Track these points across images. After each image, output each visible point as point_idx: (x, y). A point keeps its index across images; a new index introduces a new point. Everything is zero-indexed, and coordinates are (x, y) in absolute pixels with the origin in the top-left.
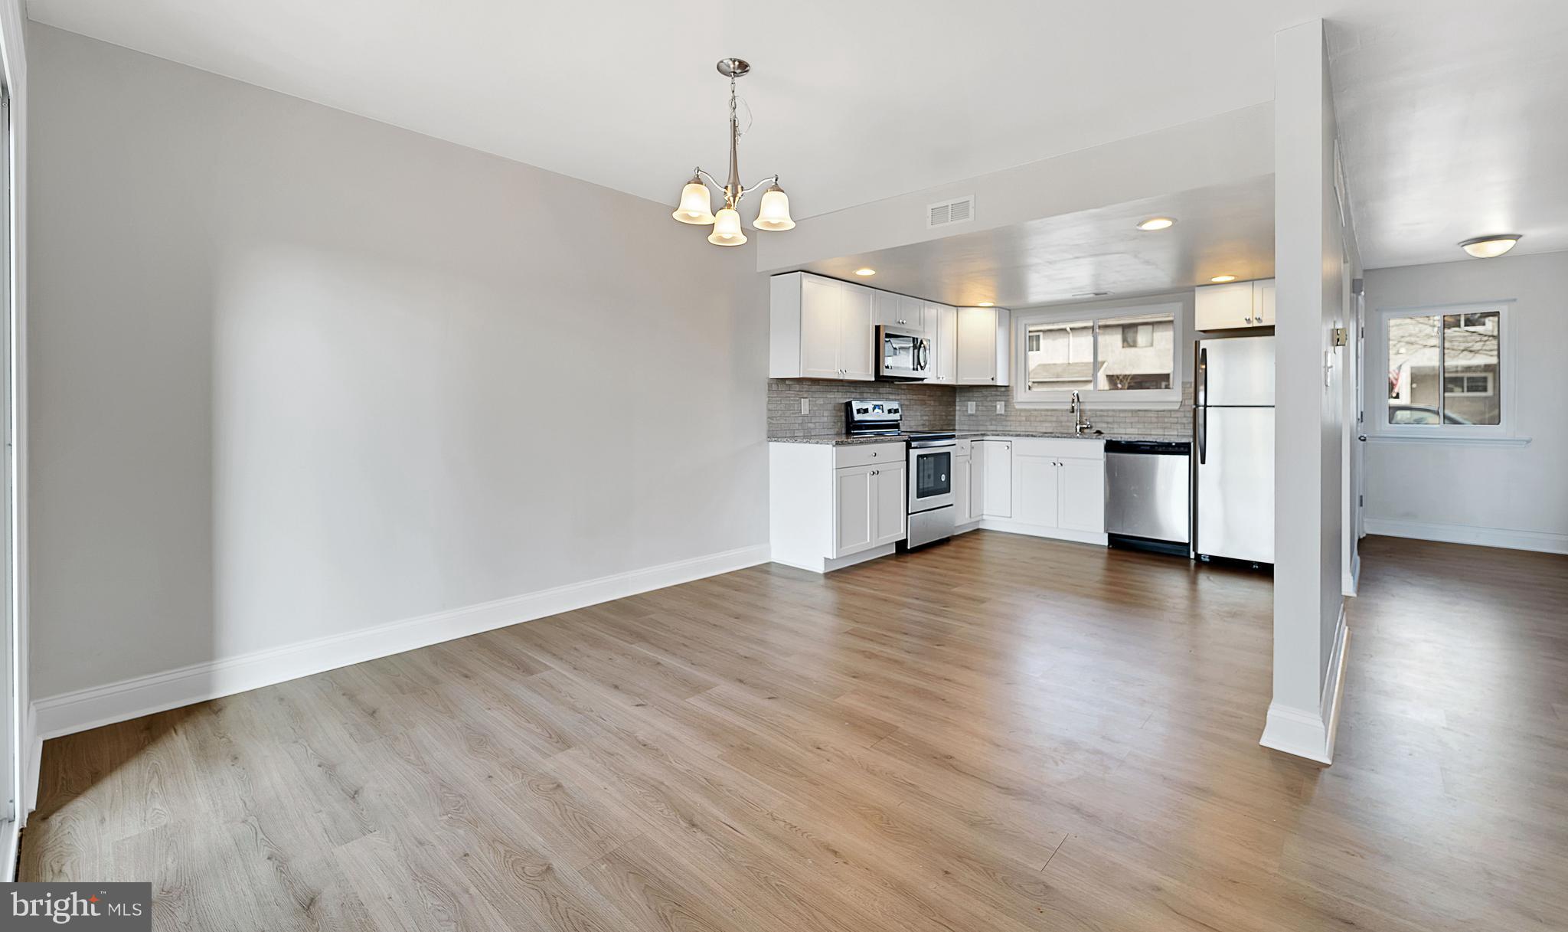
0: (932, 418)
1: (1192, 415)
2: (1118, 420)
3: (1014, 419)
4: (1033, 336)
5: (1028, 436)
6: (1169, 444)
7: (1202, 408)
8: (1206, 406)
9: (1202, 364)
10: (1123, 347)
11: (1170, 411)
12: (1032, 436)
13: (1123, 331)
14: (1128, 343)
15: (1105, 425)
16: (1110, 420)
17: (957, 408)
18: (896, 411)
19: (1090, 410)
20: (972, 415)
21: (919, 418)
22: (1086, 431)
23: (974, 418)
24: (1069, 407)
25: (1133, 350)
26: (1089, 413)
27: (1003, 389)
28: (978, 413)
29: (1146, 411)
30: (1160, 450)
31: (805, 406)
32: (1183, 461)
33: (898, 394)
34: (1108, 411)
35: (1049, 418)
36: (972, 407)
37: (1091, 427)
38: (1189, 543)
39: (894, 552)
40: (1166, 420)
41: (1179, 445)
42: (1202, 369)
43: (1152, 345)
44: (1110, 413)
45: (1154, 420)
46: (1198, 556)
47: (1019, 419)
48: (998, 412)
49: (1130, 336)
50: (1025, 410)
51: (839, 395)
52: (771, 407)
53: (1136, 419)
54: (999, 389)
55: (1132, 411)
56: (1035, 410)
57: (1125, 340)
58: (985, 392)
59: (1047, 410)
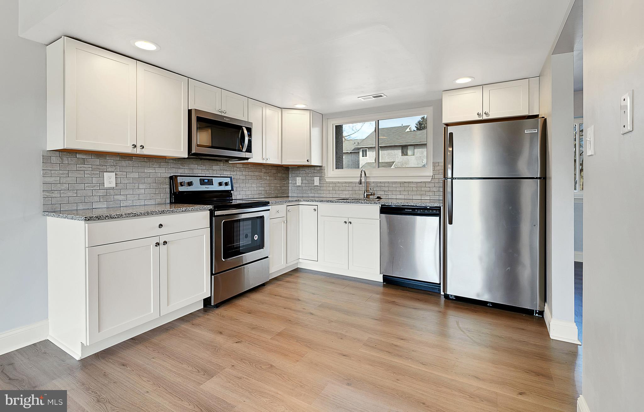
0: (267, 188)
1: (442, 185)
2: (391, 189)
3: (325, 188)
4: (364, 150)
5: (328, 201)
6: (425, 208)
7: (449, 180)
8: (452, 178)
9: (450, 147)
10: (402, 155)
11: (425, 183)
12: (331, 202)
13: (402, 149)
14: (404, 153)
15: (383, 193)
16: (386, 189)
17: (290, 182)
18: (226, 184)
19: (373, 182)
20: (299, 186)
21: (255, 189)
22: (371, 197)
23: (300, 188)
24: (358, 180)
25: (406, 157)
26: (373, 184)
27: (318, 168)
28: (303, 185)
29: (409, 183)
30: (419, 212)
31: (109, 179)
32: (435, 220)
33: (234, 171)
34: (385, 183)
35: (347, 188)
36: (299, 181)
37: (374, 194)
38: (440, 284)
39: (202, 307)
40: (423, 189)
41: (432, 209)
42: (449, 151)
43: (414, 155)
44: (386, 185)
45: (415, 189)
46: (447, 296)
47: (328, 189)
48: (315, 184)
49: (405, 150)
50: (332, 183)
51: (162, 170)
52: (48, 180)
53: (402, 189)
54: (316, 168)
55: (400, 183)
56: (339, 183)
57: (403, 153)
58: (307, 170)
59: (346, 183)
